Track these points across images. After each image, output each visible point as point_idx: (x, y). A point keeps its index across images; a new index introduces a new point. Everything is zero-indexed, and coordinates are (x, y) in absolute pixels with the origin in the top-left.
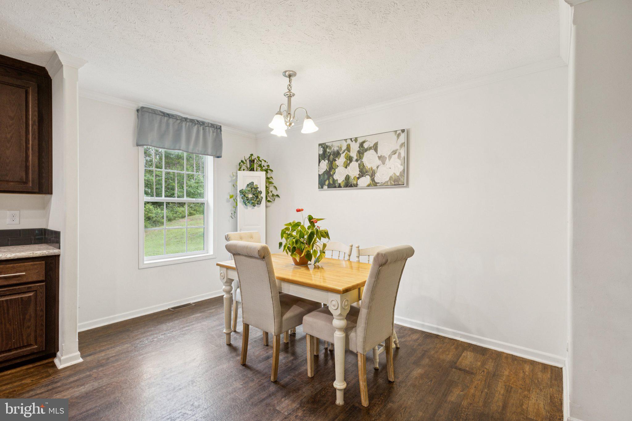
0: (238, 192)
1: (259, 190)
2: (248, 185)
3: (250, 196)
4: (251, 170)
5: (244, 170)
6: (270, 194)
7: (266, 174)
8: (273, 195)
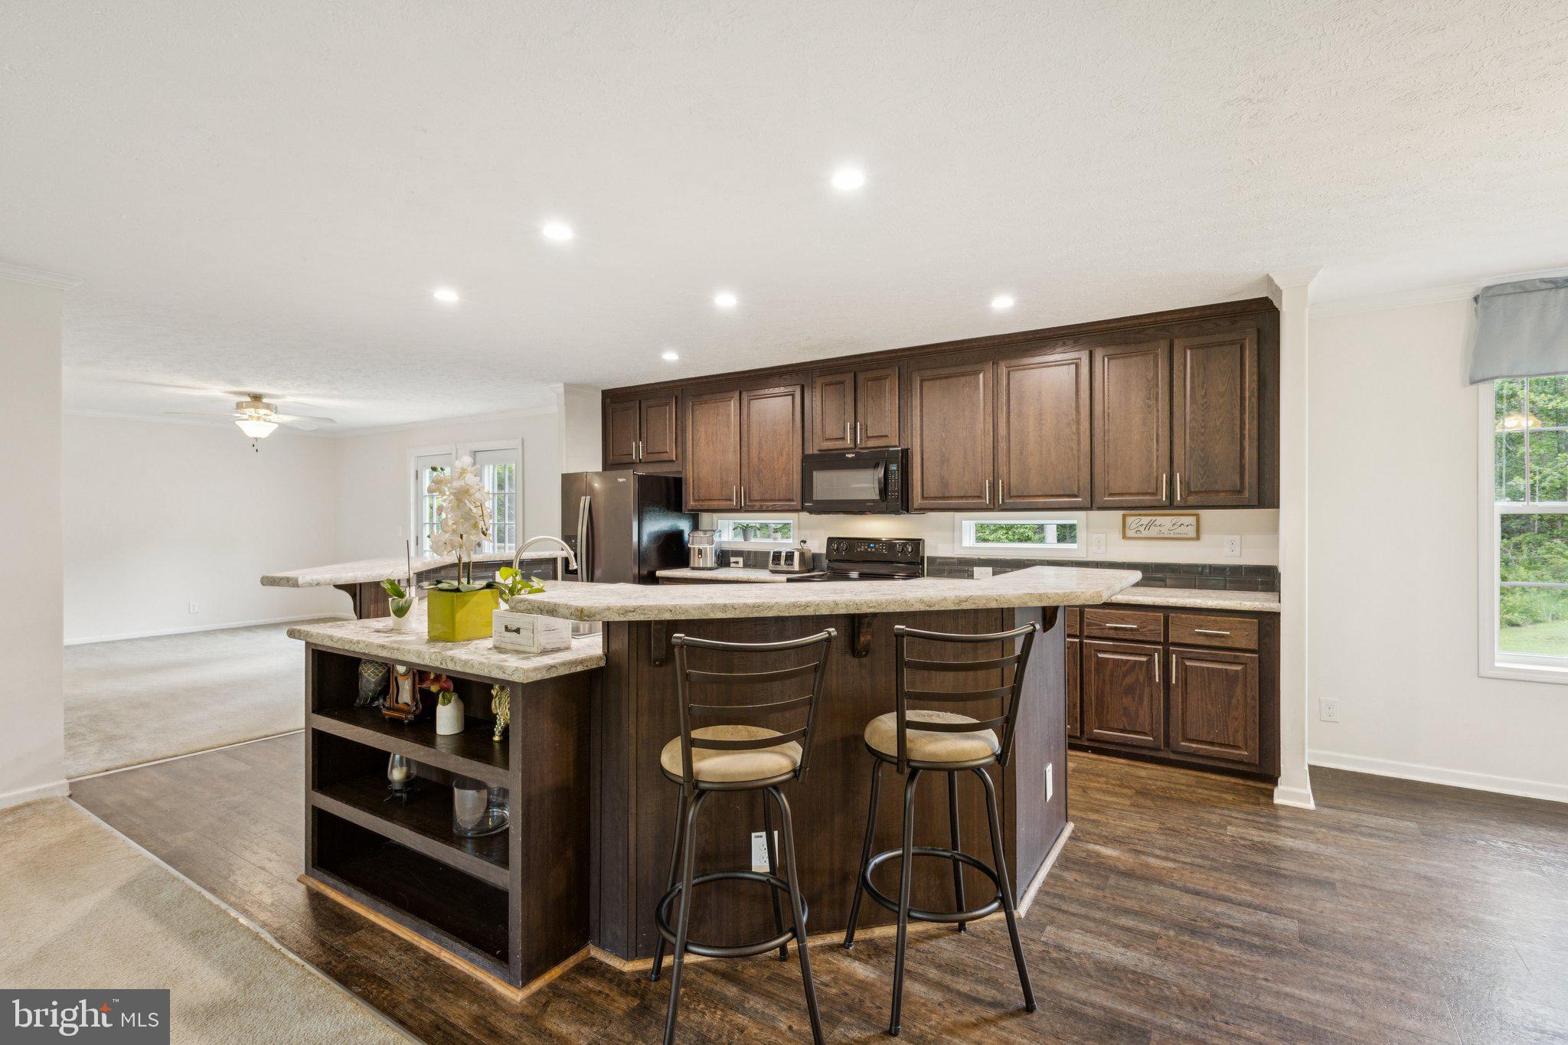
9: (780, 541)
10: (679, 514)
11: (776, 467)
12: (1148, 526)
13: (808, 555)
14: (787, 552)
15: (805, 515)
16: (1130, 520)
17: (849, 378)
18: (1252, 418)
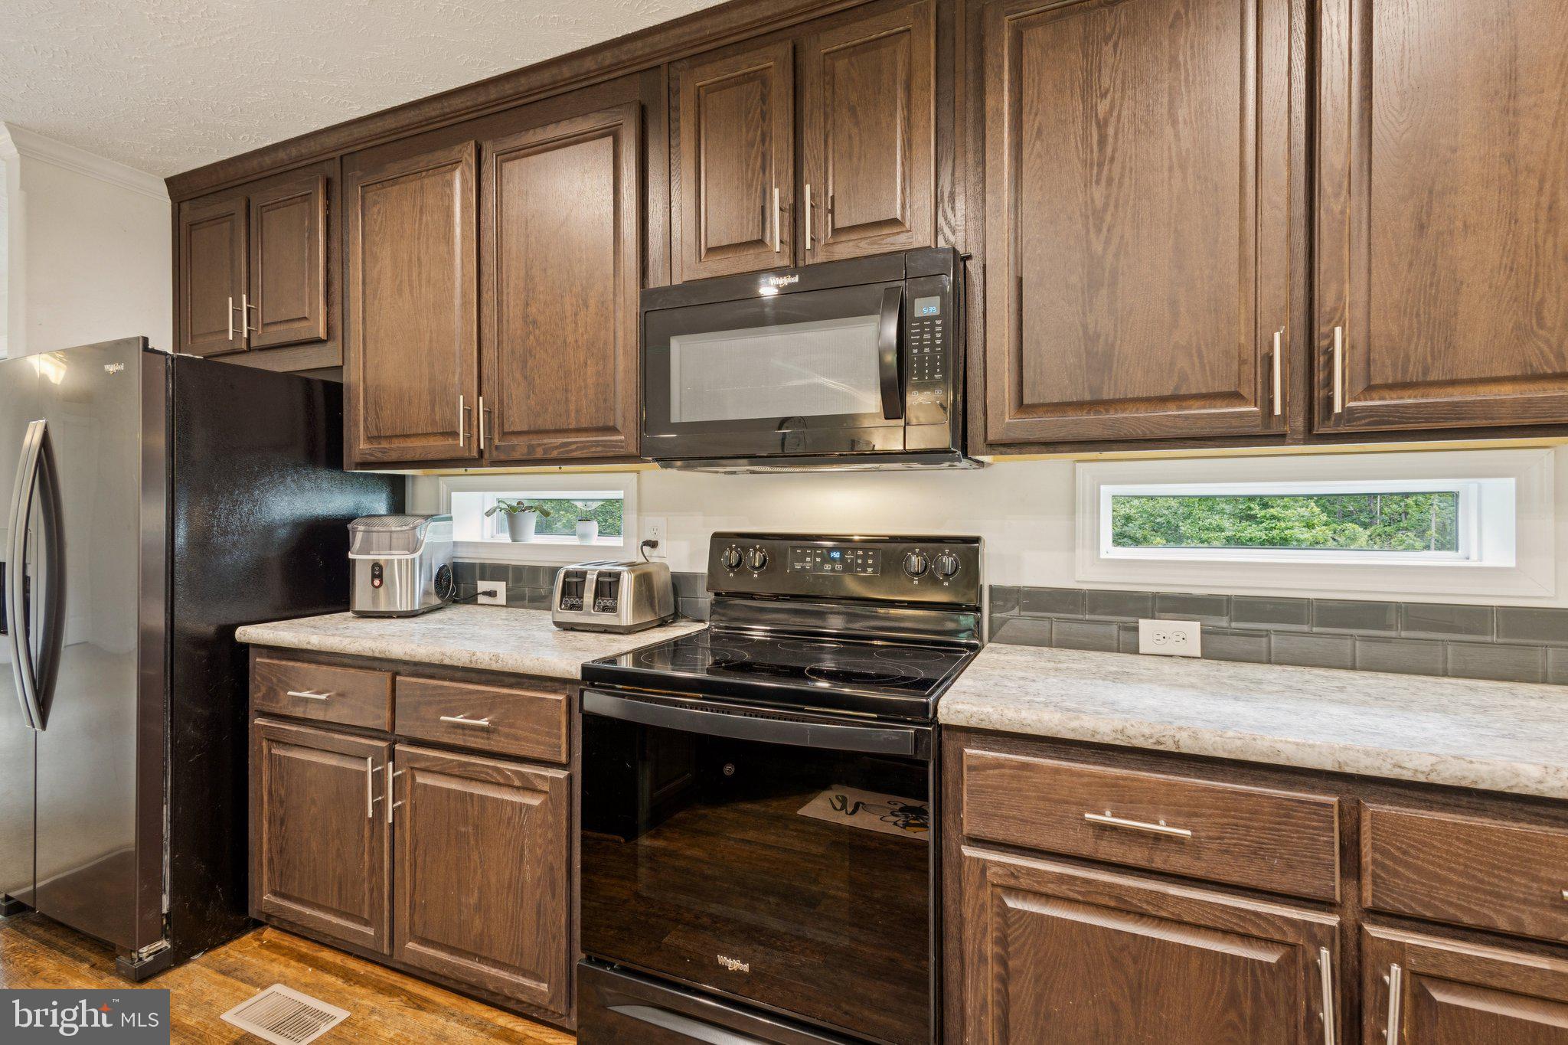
9: (596, 541)
10: (336, 474)
11: (570, 339)
13: (661, 580)
14: (600, 574)
15: (652, 472)
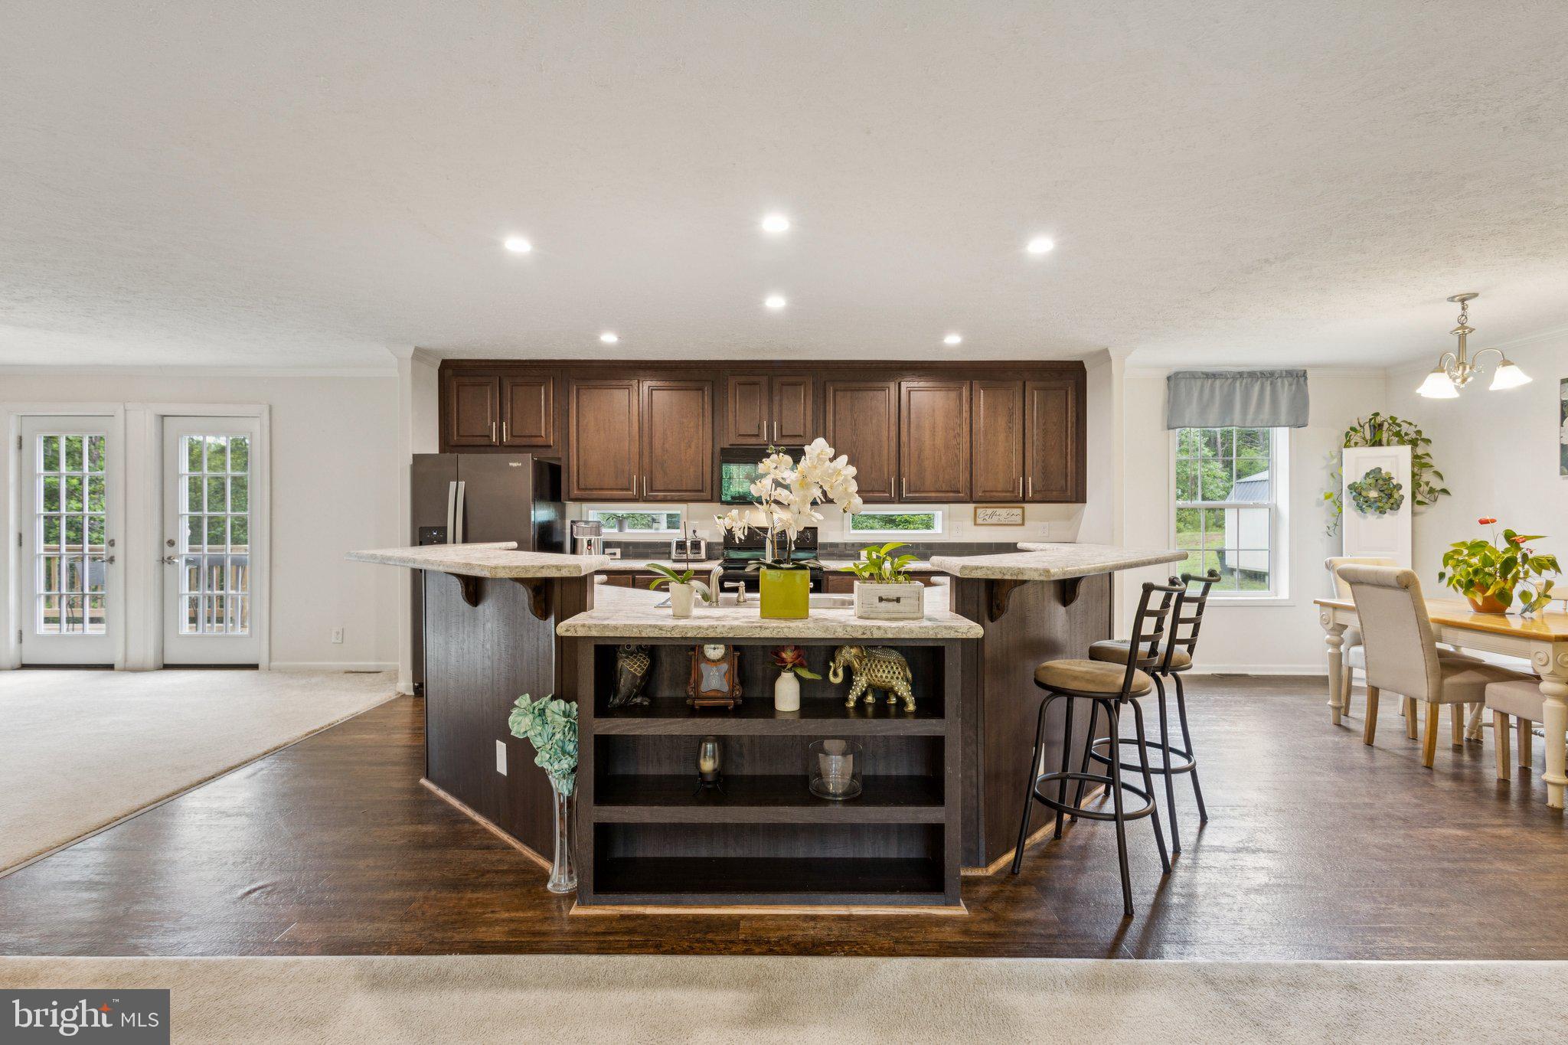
0: (1345, 487)
1: (1395, 482)
2: (1368, 474)
3: (1373, 494)
4: (1373, 445)
5: (1356, 444)
6: (1424, 488)
7: (1412, 449)
8: (1432, 491)
9: (664, 531)
11: (683, 458)
12: (991, 516)
16: (979, 511)
17: (764, 380)
18: (1072, 442)
